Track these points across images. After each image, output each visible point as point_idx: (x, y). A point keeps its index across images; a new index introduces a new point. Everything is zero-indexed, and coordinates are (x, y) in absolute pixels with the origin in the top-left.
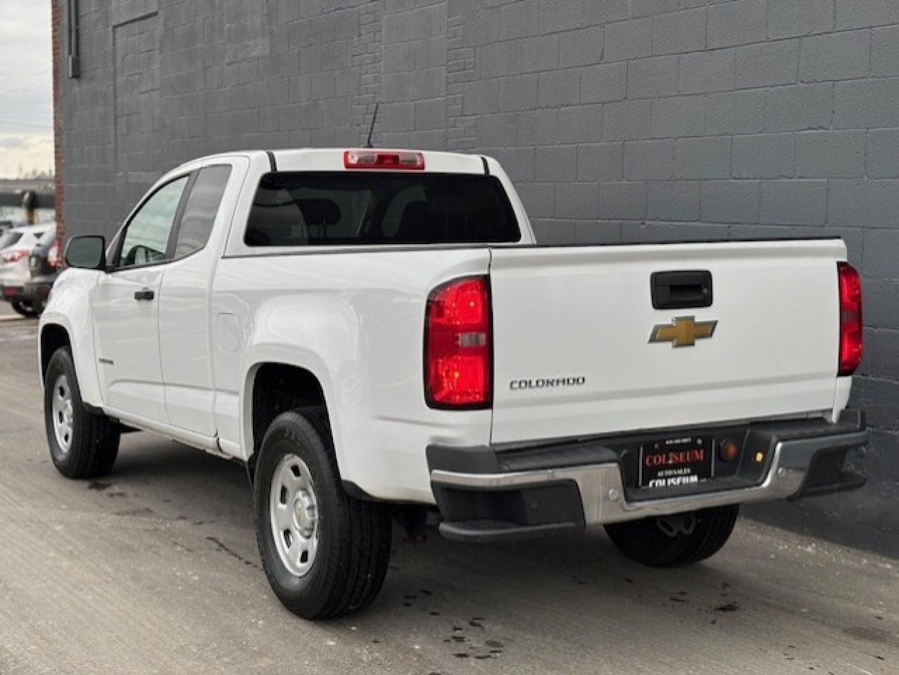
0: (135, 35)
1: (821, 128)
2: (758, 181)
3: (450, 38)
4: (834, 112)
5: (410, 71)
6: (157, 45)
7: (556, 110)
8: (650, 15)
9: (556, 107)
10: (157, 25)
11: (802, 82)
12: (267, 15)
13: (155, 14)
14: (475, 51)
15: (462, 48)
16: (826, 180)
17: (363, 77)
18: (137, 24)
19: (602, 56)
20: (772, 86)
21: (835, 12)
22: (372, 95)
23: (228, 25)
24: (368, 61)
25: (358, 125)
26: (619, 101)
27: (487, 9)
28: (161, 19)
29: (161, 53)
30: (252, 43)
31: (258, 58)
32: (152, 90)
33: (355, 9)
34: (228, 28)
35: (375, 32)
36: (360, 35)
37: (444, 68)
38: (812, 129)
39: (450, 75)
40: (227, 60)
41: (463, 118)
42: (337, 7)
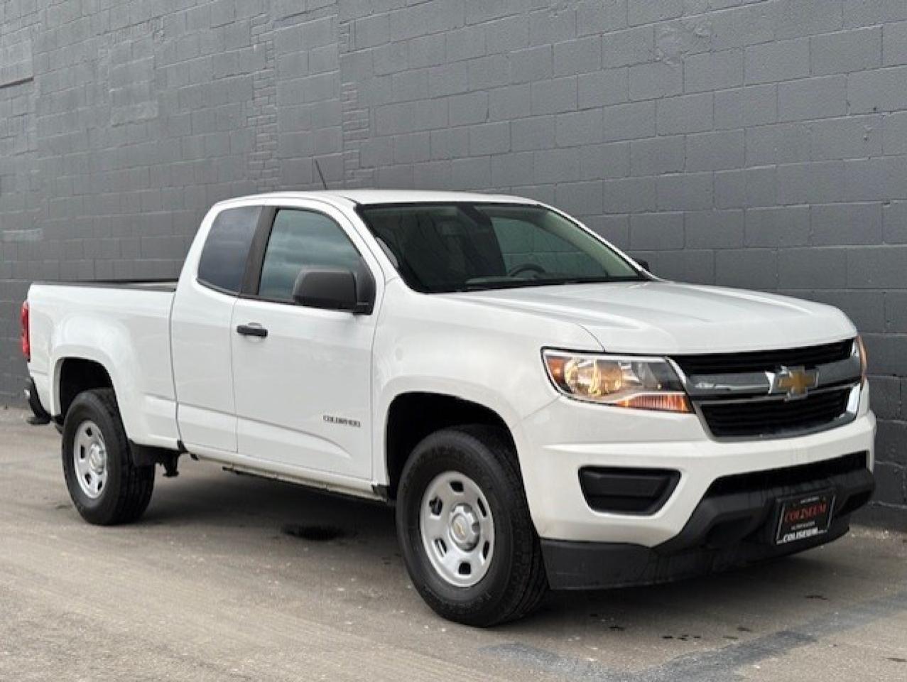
0: (7, 99)
1: (677, 172)
2: (627, 215)
3: (344, 101)
4: (686, 158)
5: (307, 130)
6: (33, 109)
7: (448, 161)
8: (528, 82)
9: (447, 159)
10: (34, 91)
11: (659, 135)
12: (154, 81)
13: (31, 79)
14: (369, 112)
15: (356, 109)
16: (682, 212)
17: (258, 136)
18: (8, 89)
19: (488, 116)
20: (634, 139)
21: (684, 79)
22: (269, 152)
23: (112, 90)
24: (263, 122)
25: (256, 179)
26: (505, 153)
27: (378, 76)
28: (36, 85)
29: (38, 116)
30: (139, 106)
31: (147, 121)
32: (28, 151)
33: (247, 76)
34: (114, 94)
35: (269, 96)
36: (253, 99)
37: (340, 127)
38: (670, 172)
39: (346, 133)
40: (113, 123)
41: (361, 170)
42: (230, 73)
